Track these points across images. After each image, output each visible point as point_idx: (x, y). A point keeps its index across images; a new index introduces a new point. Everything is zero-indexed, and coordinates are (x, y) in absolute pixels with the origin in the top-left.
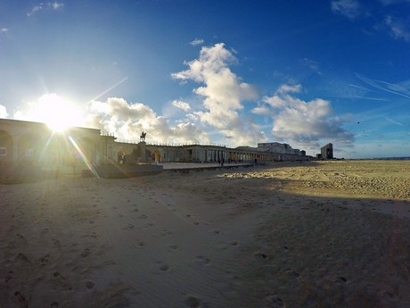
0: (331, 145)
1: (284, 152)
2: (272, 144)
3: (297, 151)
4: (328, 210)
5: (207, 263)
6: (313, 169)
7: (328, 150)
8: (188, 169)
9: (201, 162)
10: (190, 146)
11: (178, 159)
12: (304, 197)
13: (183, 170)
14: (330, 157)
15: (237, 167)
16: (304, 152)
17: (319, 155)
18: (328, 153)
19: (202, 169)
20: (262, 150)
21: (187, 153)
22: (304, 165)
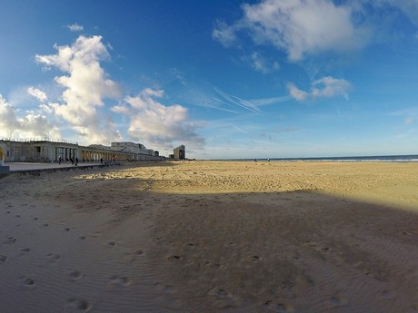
0: (183, 147)
1: (138, 151)
2: (126, 143)
3: (150, 151)
4: (206, 205)
5: (126, 282)
6: (170, 168)
7: (180, 151)
8: (39, 171)
9: (50, 162)
10: (38, 142)
11: (23, 158)
12: (177, 195)
13: (33, 171)
14: (182, 157)
15: (92, 167)
16: (157, 153)
17: (172, 156)
18: (181, 154)
19: (55, 170)
20: (116, 149)
21: (35, 150)
22: (160, 165)
